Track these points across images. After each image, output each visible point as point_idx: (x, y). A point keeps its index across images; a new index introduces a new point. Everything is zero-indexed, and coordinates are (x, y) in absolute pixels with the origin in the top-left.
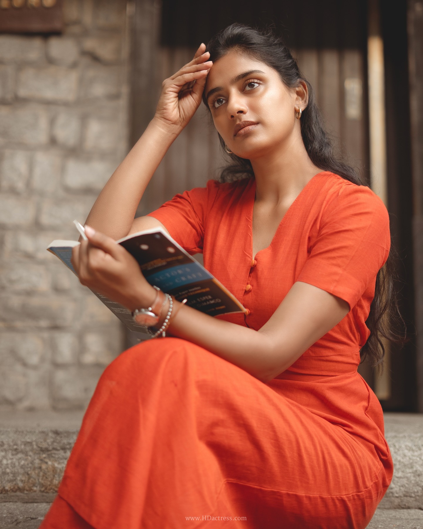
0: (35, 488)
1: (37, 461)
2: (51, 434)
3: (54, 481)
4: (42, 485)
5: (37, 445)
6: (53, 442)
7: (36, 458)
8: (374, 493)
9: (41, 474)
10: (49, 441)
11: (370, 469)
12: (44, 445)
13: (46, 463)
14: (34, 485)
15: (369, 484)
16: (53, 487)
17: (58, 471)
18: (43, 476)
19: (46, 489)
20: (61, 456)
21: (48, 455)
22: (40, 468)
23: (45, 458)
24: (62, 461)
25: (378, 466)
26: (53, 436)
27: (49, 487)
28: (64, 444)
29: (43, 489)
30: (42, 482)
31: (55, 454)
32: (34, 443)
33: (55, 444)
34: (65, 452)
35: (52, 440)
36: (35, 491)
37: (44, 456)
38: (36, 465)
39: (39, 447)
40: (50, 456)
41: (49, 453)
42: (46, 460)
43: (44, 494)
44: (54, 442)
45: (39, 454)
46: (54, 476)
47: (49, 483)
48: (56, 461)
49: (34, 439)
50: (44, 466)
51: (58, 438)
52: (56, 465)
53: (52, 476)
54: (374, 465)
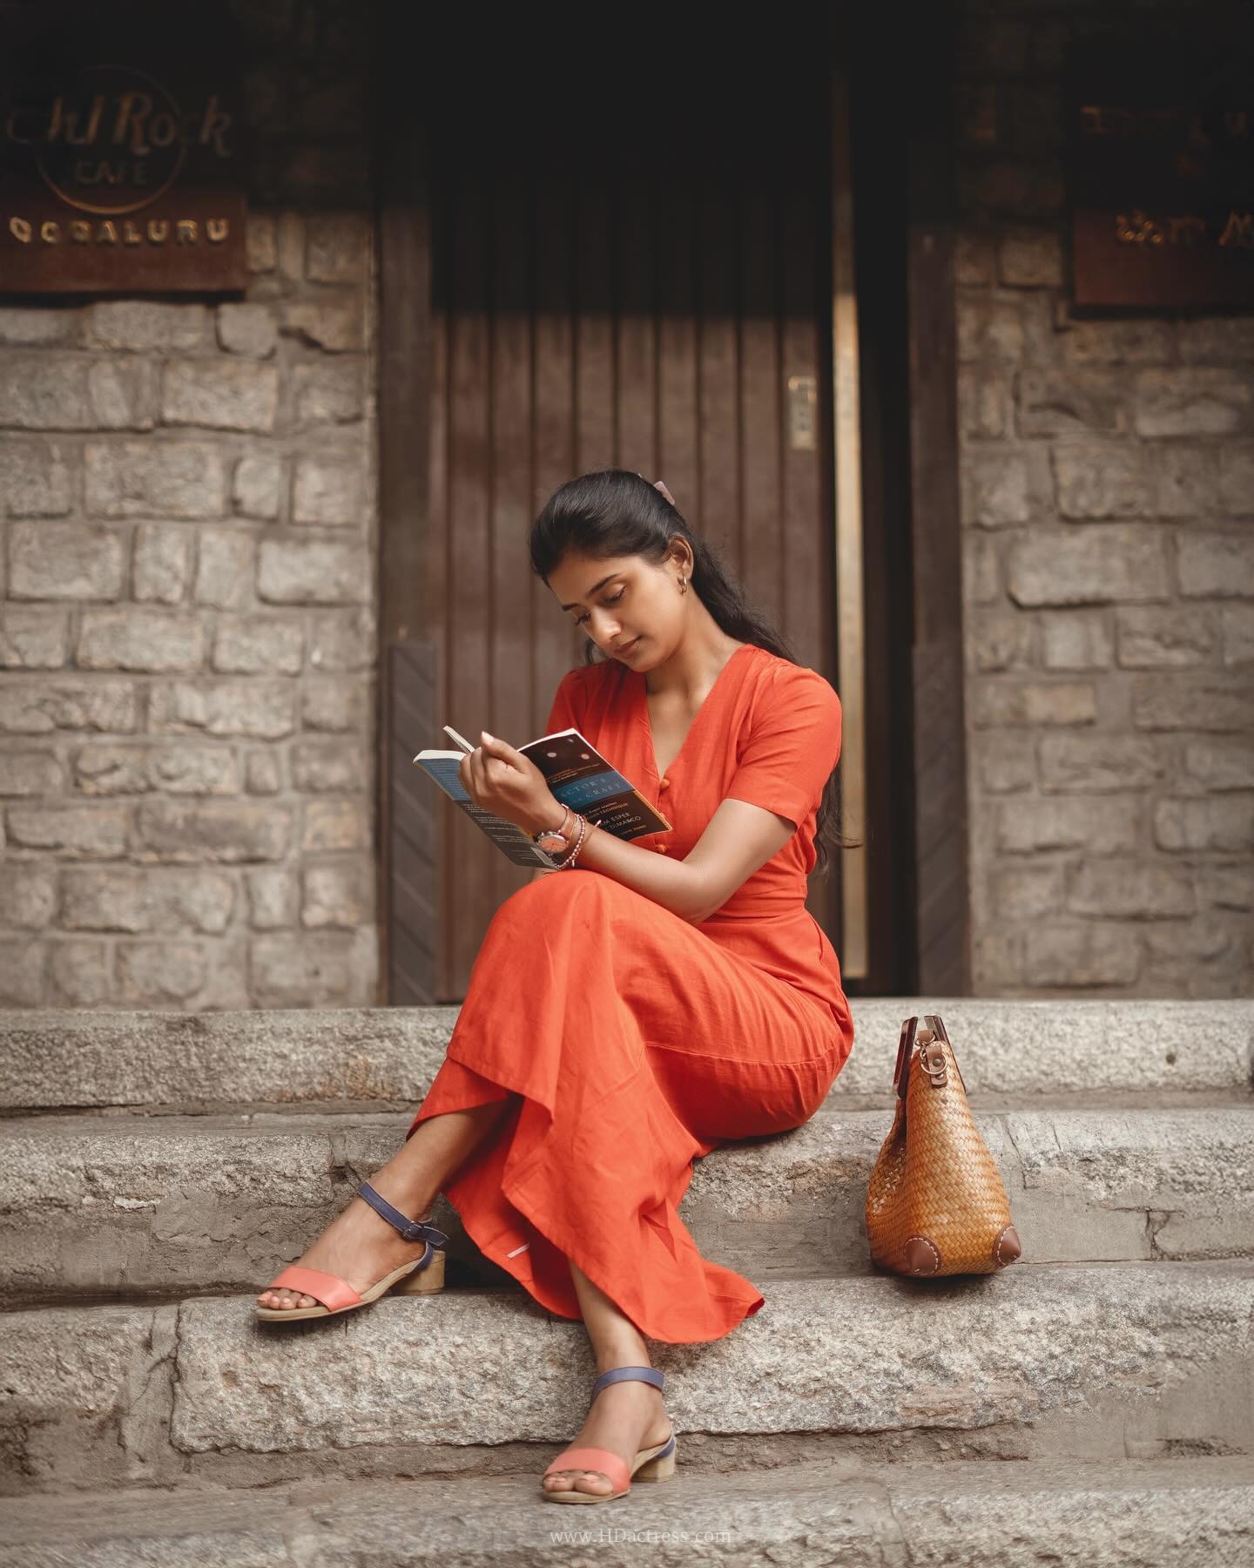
0: (340, 1094)
1: (341, 1055)
2: (359, 1016)
3: (368, 1082)
4: (350, 1089)
5: (340, 1032)
6: (363, 1029)
7: (339, 1050)
8: (828, 1063)
9: (349, 1073)
10: (358, 1025)
11: (823, 1032)
12: (351, 1032)
13: (355, 1057)
14: (339, 1089)
15: (823, 1051)
16: (367, 1092)
17: (374, 1068)
18: (352, 1076)
19: (356, 1094)
20: (375, 1047)
21: (357, 1045)
22: (347, 1064)
23: (353, 1050)
24: (378, 1054)
25: (834, 1030)
26: (364, 1019)
27: (360, 1092)
28: (380, 1029)
29: (352, 1095)
30: (351, 1084)
31: (367, 1044)
32: (336, 1030)
33: (367, 1030)
34: (382, 1042)
35: (362, 1024)
36: (340, 1098)
37: (351, 1047)
38: (341, 1061)
39: (343, 1035)
40: (360, 1048)
41: (359, 1043)
42: (355, 1053)
43: (354, 1101)
44: (365, 1026)
45: (344, 1044)
46: (367, 1075)
47: (360, 1086)
48: (369, 1054)
49: (336, 1024)
50: (352, 1062)
51: (371, 1021)
52: (370, 1060)
53: (364, 1076)
54: (829, 1028)
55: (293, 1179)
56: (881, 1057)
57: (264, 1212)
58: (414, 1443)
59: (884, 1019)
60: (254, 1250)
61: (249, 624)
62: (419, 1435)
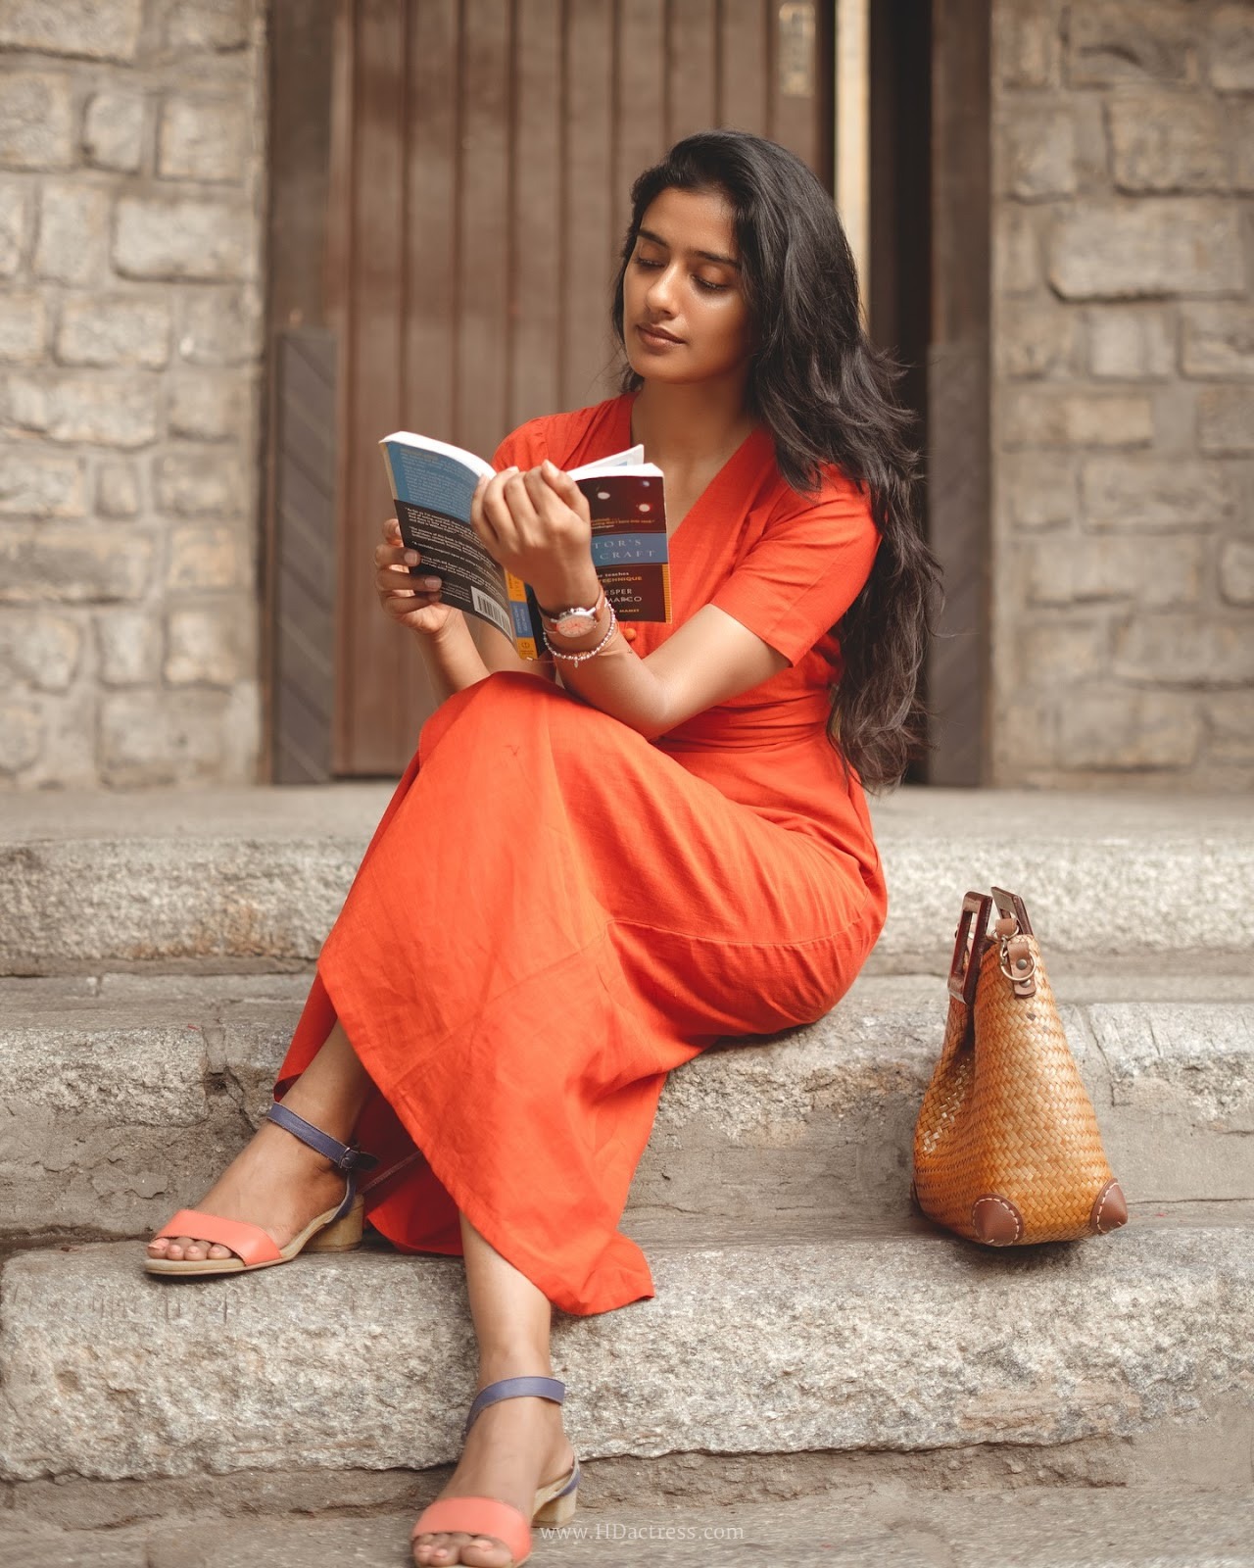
0: (215, 949)
1: (218, 899)
2: (242, 849)
3: (253, 934)
4: (229, 943)
5: (217, 869)
6: (247, 864)
7: (216, 892)
8: (853, 940)
9: (227, 922)
10: (241, 860)
11: (846, 900)
12: (231, 869)
13: (236, 902)
14: (214, 943)
15: (847, 926)
16: (252, 947)
17: (260, 916)
18: (231, 926)
19: (237, 949)
20: (263, 890)
21: (239, 887)
22: (225, 911)
23: (233, 892)
24: (265, 898)
26: (248, 852)
27: (242, 947)
28: (269, 865)
29: (231, 950)
30: (230, 937)
31: (251, 885)
32: (212, 866)
33: (252, 866)
34: (271, 882)
35: (245, 859)
36: (216, 955)
37: (232, 888)
38: (217, 907)
39: (220, 873)
40: (242, 889)
41: (241, 883)
42: (236, 897)
43: (234, 959)
44: (249, 862)
45: (222, 885)
46: (252, 926)
47: (242, 939)
48: (254, 898)
49: (211, 858)
50: (231, 909)
51: (257, 855)
52: (255, 905)
53: (248, 927)
54: (855, 895)
55: (155, 1090)
56: (914, 906)
57: (116, 1133)
58: (316, 1467)
59: (917, 858)
60: (102, 1185)
61: (103, 303)
62: (322, 1456)
